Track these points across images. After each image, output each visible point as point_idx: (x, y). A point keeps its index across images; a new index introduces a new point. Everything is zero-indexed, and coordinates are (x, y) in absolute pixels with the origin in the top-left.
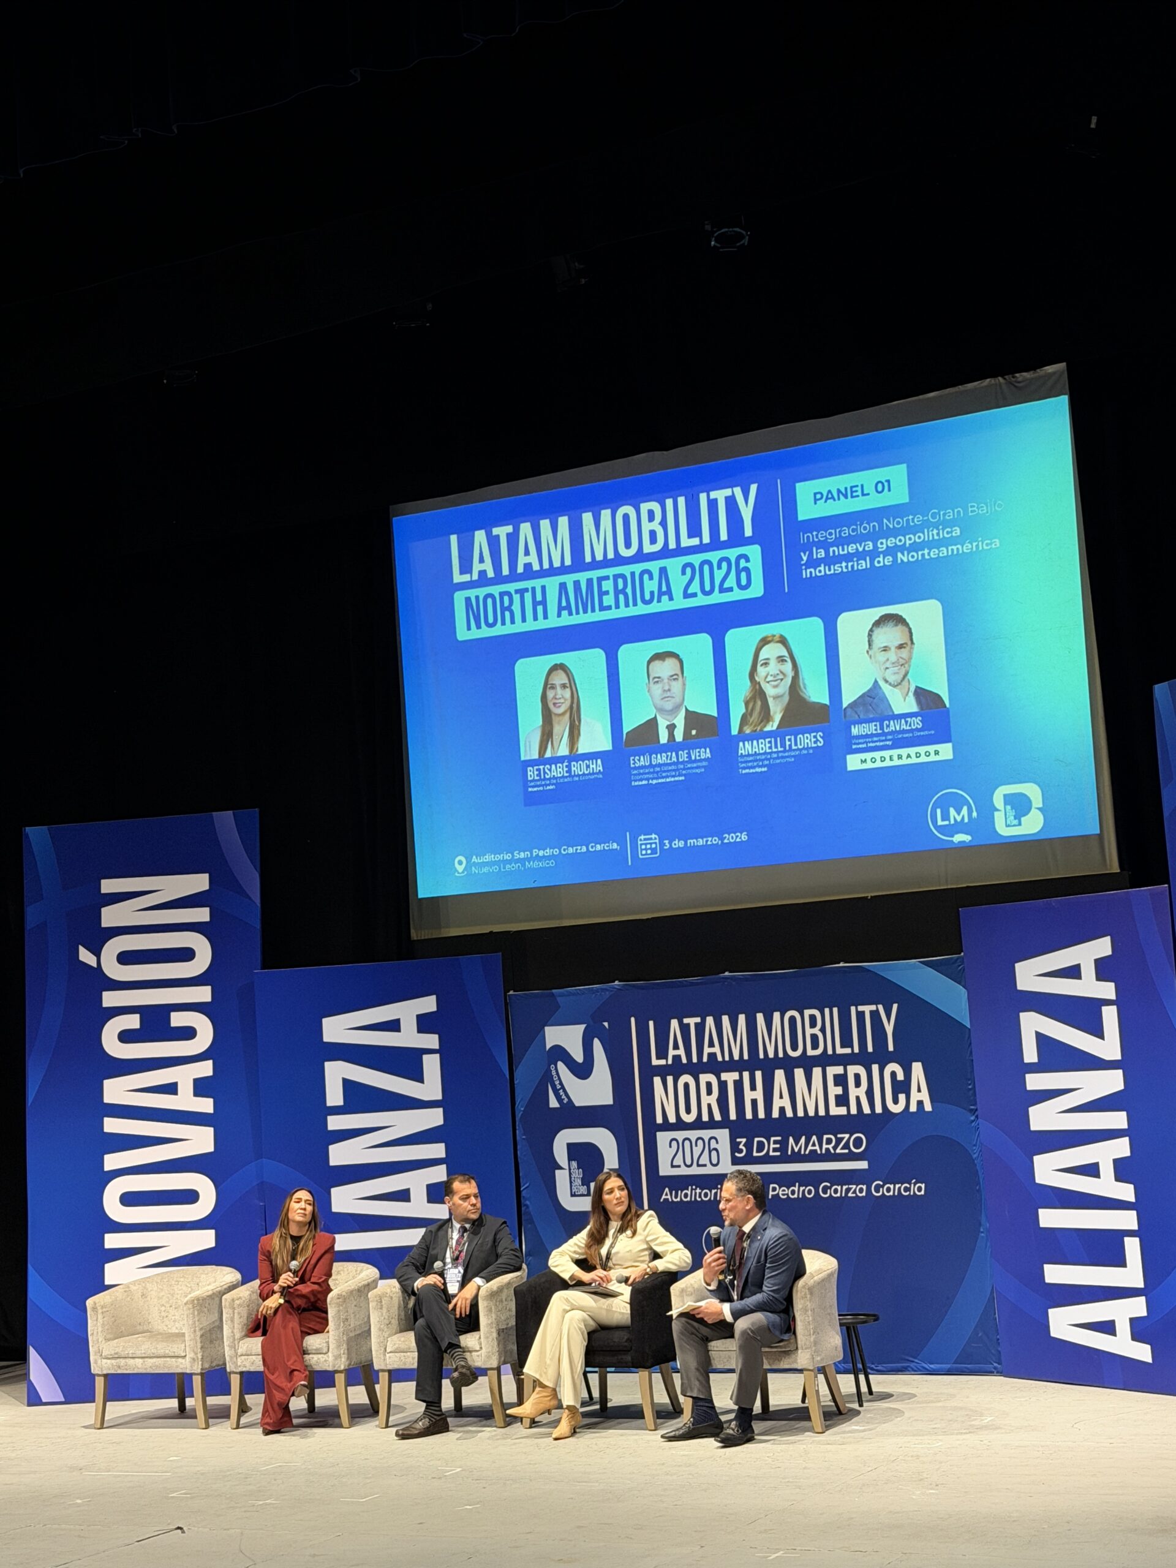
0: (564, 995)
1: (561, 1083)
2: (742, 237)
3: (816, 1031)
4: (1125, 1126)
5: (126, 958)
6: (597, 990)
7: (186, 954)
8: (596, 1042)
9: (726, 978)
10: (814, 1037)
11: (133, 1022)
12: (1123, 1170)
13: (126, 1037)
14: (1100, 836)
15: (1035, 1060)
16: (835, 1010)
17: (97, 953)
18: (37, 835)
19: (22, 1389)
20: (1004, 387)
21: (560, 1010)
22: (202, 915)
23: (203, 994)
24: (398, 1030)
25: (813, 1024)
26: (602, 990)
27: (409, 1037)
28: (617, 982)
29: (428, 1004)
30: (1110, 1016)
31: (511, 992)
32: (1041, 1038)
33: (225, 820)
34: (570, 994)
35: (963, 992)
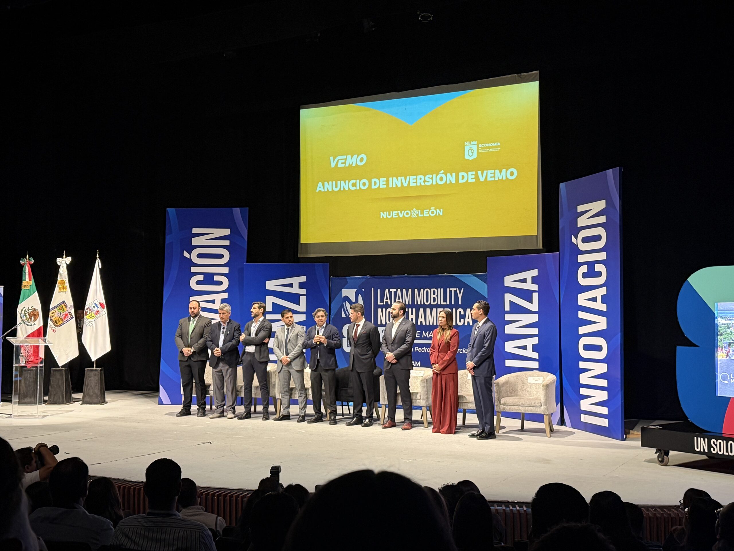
0: (350, 279)
1: (347, 309)
2: (430, 17)
3: (435, 296)
4: (537, 333)
5: (200, 256)
6: (361, 278)
7: (221, 256)
8: (360, 295)
9: (406, 276)
10: (434, 298)
11: (201, 278)
12: (535, 348)
13: (198, 283)
14: (537, 236)
15: (509, 310)
16: (442, 289)
17: (190, 254)
18: (171, 211)
19: (157, 400)
20: (517, 78)
21: (348, 284)
22: (227, 243)
23: (226, 270)
24: (292, 287)
25: (434, 294)
26: (363, 278)
27: (296, 290)
28: (368, 276)
29: (303, 279)
30: (535, 296)
31: (332, 277)
32: (511, 303)
33: (237, 211)
34: (352, 279)
35: (486, 285)
